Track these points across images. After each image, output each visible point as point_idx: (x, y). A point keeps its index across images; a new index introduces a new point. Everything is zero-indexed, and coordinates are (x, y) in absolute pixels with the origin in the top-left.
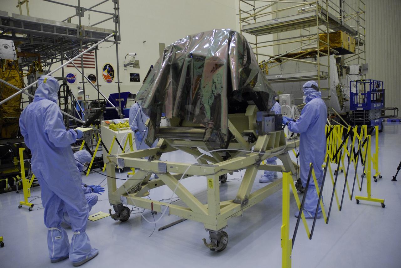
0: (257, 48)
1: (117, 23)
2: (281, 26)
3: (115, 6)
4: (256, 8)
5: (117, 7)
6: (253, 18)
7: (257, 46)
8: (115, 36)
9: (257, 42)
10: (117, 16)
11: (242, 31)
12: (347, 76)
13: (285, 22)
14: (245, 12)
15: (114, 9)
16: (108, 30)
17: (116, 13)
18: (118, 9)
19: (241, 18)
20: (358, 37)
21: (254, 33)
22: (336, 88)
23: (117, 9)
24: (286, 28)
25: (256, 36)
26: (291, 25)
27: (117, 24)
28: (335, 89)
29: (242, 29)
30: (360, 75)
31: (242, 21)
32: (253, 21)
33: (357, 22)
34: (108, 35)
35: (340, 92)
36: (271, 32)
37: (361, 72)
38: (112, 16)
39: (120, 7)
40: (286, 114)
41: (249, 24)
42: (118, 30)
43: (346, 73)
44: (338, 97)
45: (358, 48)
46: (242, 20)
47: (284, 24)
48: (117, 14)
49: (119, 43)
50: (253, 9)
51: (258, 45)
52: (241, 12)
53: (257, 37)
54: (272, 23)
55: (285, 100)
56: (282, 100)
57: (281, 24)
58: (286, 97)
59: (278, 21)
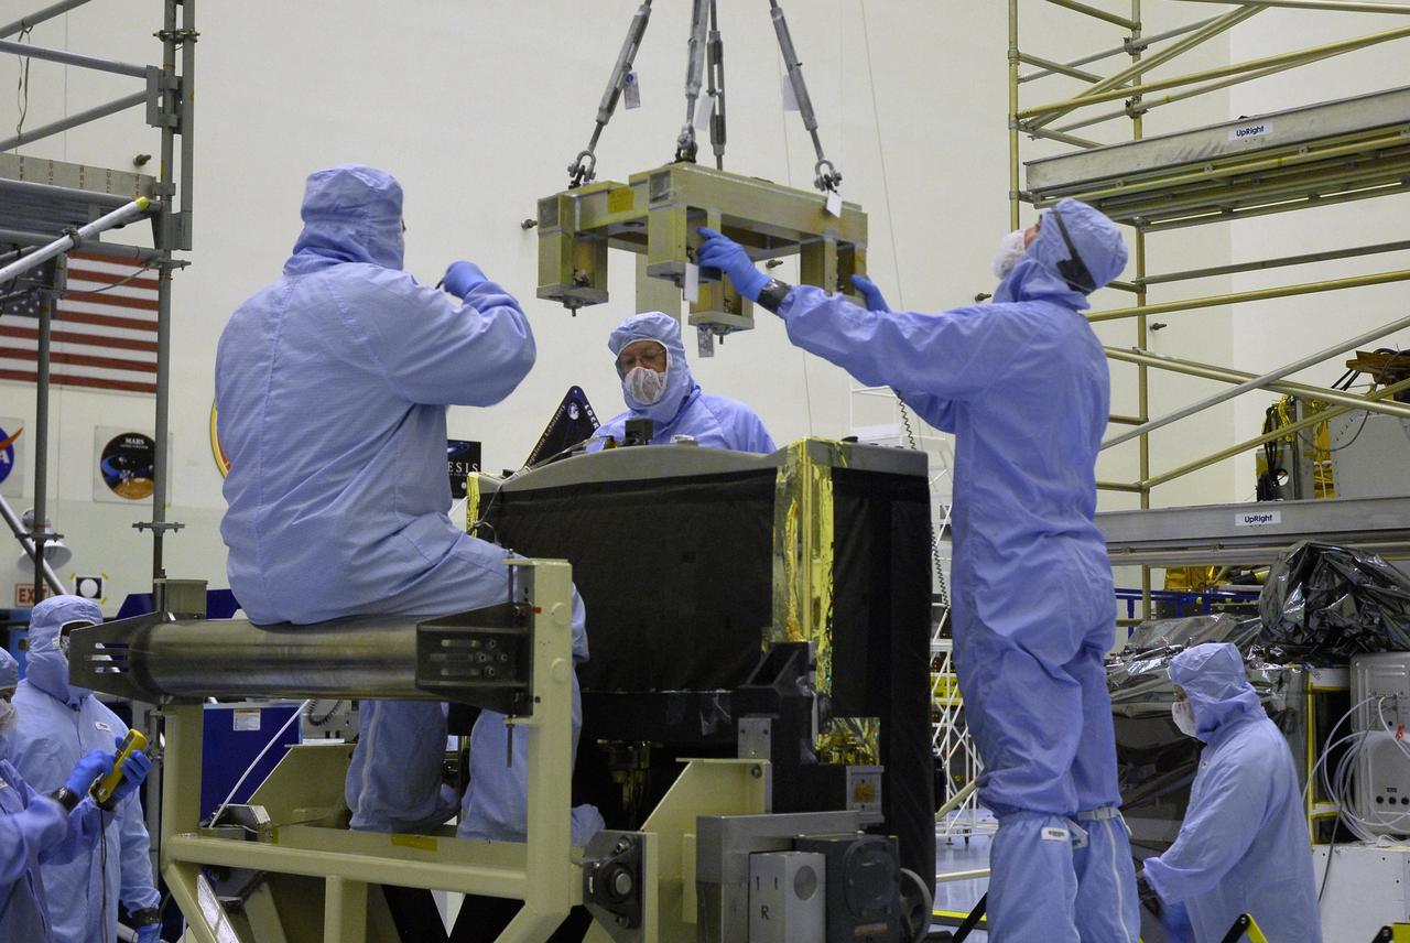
0: (1142, 315)
1: (177, 130)
2: (1281, 168)
3: (170, 18)
4: (1145, 34)
5: (179, 25)
6: (1120, 105)
7: (1142, 302)
8: (155, 214)
9: (1149, 273)
10: (175, 86)
11: (1022, 197)
13: (1310, 143)
14: (1052, 68)
15: (162, 36)
16: (109, 173)
17: (170, 63)
18: (189, 38)
19: (1021, 110)
21: (1126, 214)
23: (178, 37)
24: (1342, 177)
25: (1143, 226)
26: (1365, 164)
27: (177, 138)
29: (1023, 188)
31: (1026, 128)
32: (1123, 129)
34: (108, 205)
36: (1237, 204)
38: (139, 85)
39: (197, 29)
40: (1405, 801)
41: (1091, 149)
42: (177, 178)
46: (1031, 123)
47: (1303, 156)
48: (179, 72)
49: (183, 264)
50: (1122, 44)
51: (1156, 296)
52: (1025, 70)
53: (1148, 236)
54: (1222, 151)
55: (1395, 697)
56: (1368, 694)
57: (1284, 159)
58: (1400, 670)
59: (1262, 133)
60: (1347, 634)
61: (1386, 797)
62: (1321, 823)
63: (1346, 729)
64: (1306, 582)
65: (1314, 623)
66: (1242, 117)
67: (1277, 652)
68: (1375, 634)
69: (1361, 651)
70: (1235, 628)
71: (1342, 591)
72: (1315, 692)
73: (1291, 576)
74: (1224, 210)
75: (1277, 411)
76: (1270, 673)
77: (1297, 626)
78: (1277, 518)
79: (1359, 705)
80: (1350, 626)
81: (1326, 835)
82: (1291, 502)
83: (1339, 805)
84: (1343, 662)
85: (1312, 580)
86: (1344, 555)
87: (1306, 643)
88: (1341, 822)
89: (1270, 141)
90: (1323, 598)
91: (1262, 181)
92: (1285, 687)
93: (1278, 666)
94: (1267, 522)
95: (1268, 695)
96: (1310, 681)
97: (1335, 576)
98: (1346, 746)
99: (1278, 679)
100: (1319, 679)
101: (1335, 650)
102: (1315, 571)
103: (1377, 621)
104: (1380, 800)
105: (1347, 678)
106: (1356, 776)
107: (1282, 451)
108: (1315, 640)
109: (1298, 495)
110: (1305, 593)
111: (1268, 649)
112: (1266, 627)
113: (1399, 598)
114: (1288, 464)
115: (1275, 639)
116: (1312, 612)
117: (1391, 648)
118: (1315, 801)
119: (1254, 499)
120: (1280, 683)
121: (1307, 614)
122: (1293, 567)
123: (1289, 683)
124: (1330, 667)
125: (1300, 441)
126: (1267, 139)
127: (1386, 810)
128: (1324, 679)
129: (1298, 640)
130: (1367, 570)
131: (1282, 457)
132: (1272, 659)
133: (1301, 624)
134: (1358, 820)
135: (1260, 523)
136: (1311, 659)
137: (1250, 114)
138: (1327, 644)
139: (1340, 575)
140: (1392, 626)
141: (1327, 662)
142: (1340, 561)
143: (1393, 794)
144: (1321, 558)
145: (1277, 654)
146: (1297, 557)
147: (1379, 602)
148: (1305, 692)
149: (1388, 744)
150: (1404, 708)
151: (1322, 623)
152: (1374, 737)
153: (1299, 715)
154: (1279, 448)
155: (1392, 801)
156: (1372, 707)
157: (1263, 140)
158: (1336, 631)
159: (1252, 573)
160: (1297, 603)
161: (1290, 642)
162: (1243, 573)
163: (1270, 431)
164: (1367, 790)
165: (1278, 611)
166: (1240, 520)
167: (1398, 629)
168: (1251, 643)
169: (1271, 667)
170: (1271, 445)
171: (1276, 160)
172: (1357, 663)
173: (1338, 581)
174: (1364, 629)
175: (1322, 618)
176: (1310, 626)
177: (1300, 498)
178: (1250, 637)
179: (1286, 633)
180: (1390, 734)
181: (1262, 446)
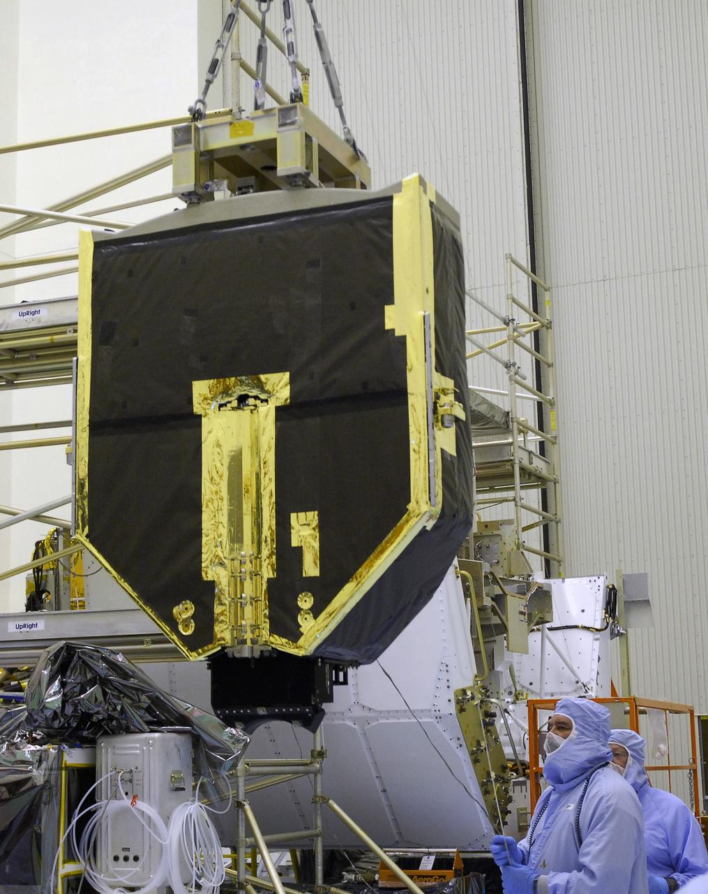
2: (52, 346)
12: (537, 636)
13: (75, 325)
20: (511, 444)
22: (458, 702)
28: (452, 708)
30: (613, 635)
33: (507, 366)
35: (486, 724)
36: (18, 376)
37: (614, 617)
40: (136, 858)
43: (530, 621)
44: (472, 753)
45: (514, 500)
47: (70, 336)
54: (7, 327)
55: (131, 771)
56: (110, 769)
57: (55, 337)
58: (136, 748)
59: (39, 315)
60: (94, 719)
61: (121, 855)
62: (68, 880)
63: (92, 800)
64: (63, 676)
65: (69, 710)
66: (24, 302)
67: (38, 735)
68: (117, 719)
69: (106, 734)
70: (4, 716)
71: (92, 683)
72: (67, 768)
73: (51, 670)
74: (7, 382)
75: (43, 544)
76: (32, 753)
77: (55, 713)
78: (43, 626)
79: (103, 779)
80: (98, 713)
81: (72, 889)
82: (52, 612)
83: (84, 864)
84: (91, 743)
85: (68, 673)
86: (95, 653)
87: (62, 727)
88: (85, 879)
89: (44, 322)
90: (77, 689)
91: (38, 357)
92: (44, 765)
93: (38, 747)
94: (33, 629)
95: (29, 772)
96: (64, 759)
97: (88, 670)
98: (91, 814)
99: (38, 758)
100: (71, 757)
101: (85, 733)
102: (72, 665)
103: (119, 708)
104: (116, 858)
105: (94, 757)
106: (99, 839)
107: (46, 576)
108: (69, 725)
109: (58, 607)
110: (63, 685)
111: (31, 734)
112: (30, 714)
113: (137, 690)
114: (51, 587)
115: (37, 724)
116: (67, 701)
117: (128, 731)
118: (64, 862)
119: (24, 609)
120: (40, 762)
121: (64, 702)
122: (54, 663)
123: (47, 762)
124: (82, 748)
125: (61, 568)
126: (43, 320)
127: (122, 866)
128: (75, 757)
129: (56, 724)
130: (113, 666)
131: (46, 581)
132: (34, 741)
133: (58, 711)
134: (98, 876)
135: (28, 629)
136: (64, 741)
137: (30, 299)
138: (78, 728)
139: (91, 669)
140: (131, 712)
141: (78, 743)
142: (91, 658)
143: (126, 853)
144: (76, 656)
145: (39, 737)
146: (56, 655)
147: (120, 692)
148: (60, 769)
149: (125, 811)
150: (137, 780)
151: (75, 710)
152: (114, 805)
153: (54, 789)
154: (44, 574)
155: (126, 859)
156: (113, 780)
157: (39, 321)
158: (86, 716)
159: (20, 684)
160: (55, 694)
161: (48, 727)
162: (13, 683)
163: (38, 558)
164: (106, 851)
165: (41, 701)
166: (11, 627)
167: (135, 714)
168: (17, 728)
169: (33, 748)
170: (38, 570)
171: (49, 338)
172: (103, 743)
173: (89, 676)
174: (109, 715)
175: (76, 706)
176: (66, 712)
177: (59, 609)
178: (17, 723)
179: (47, 719)
180: (127, 802)
181: (31, 571)
